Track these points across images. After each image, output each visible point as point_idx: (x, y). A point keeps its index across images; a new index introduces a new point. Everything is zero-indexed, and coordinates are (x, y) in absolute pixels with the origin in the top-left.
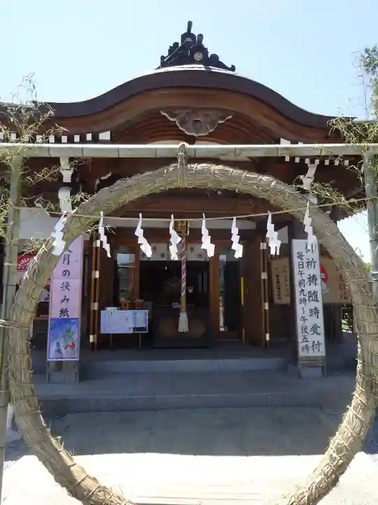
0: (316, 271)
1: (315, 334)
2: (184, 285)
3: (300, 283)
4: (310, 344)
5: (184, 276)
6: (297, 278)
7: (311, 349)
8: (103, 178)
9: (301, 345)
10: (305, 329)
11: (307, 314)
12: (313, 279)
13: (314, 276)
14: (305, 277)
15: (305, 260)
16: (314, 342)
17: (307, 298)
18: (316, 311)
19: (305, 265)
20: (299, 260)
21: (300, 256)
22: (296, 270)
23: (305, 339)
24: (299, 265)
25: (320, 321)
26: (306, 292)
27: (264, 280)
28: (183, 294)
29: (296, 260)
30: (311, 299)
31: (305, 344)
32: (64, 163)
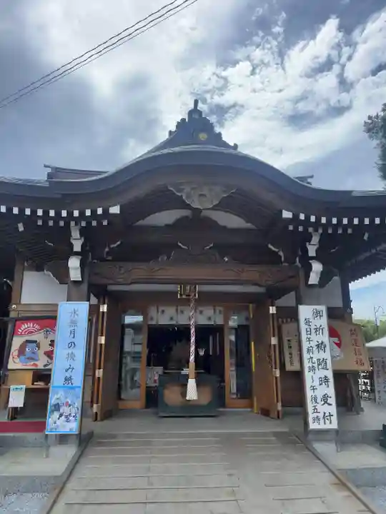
0: (325, 338)
1: (326, 404)
2: (193, 348)
3: (308, 351)
4: (321, 415)
5: (193, 339)
6: (305, 345)
7: (322, 421)
8: (112, 246)
9: (311, 416)
10: (315, 399)
11: (317, 383)
12: (320, 346)
13: (322, 343)
14: (313, 344)
15: (313, 327)
16: (325, 413)
17: (316, 365)
18: (326, 379)
19: (313, 331)
20: (307, 327)
21: (307, 322)
22: (304, 336)
23: (315, 410)
24: (307, 331)
25: (331, 391)
26: (315, 360)
27: (274, 345)
28: (192, 358)
29: (303, 327)
30: (320, 367)
31: (315, 415)
32: (75, 233)
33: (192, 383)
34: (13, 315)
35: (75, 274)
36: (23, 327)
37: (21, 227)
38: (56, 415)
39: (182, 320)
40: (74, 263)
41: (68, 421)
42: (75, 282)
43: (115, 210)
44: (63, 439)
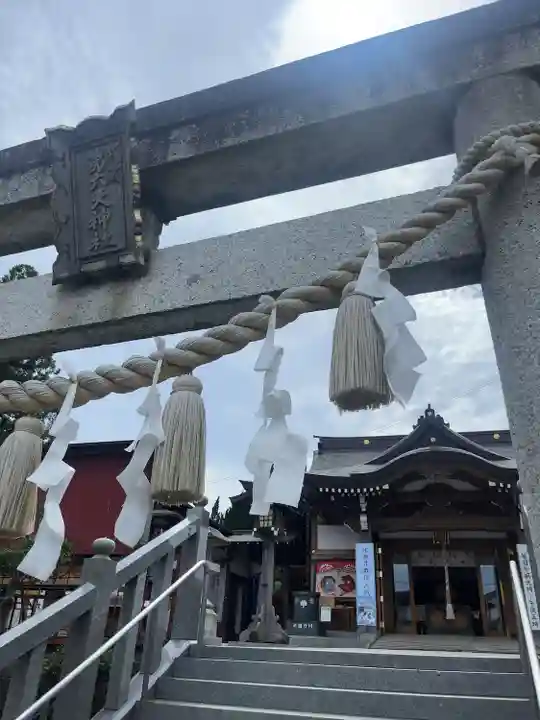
2: (446, 581)
9: (532, 621)
11: (534, 599)
17: (532, 587)
20: (523, 559)
21: (524, 556)
22: (522, 566)
23: (534, 617)
24: (524, 562)
26: (531, 583)
28: (447, 589)
29: (521, 559)
31: (534, 620)
32: (362, 500)
33: (449, 607)
34: (313, 558)
35: (364, 526)
36: (323, 566)
37: (333, 498)
38: (362, 614)
39: (438, 563)
40: (363, 519)
41: (369, 618)
42: (364, 531)
43: (386, 487)
44: (368, 629)
